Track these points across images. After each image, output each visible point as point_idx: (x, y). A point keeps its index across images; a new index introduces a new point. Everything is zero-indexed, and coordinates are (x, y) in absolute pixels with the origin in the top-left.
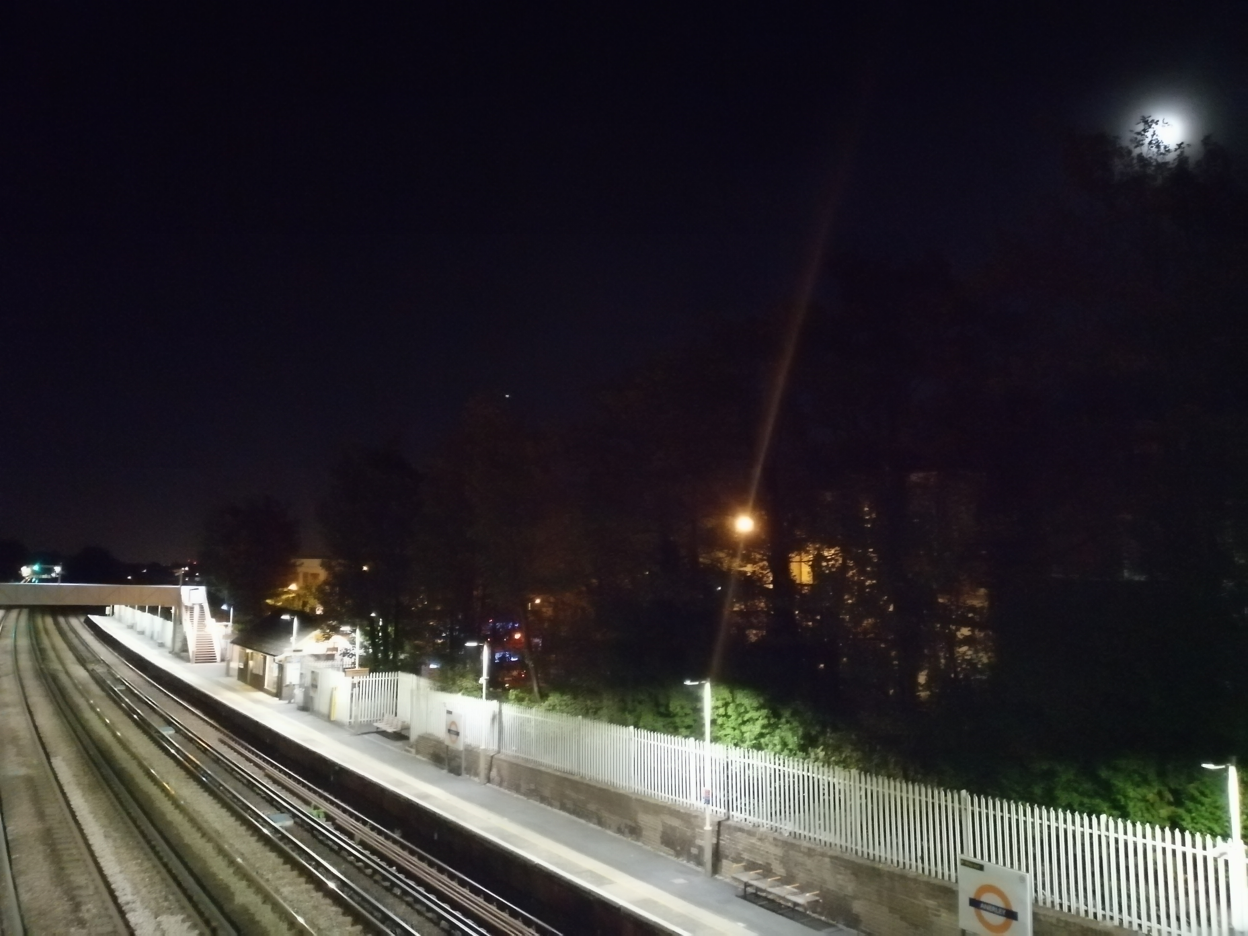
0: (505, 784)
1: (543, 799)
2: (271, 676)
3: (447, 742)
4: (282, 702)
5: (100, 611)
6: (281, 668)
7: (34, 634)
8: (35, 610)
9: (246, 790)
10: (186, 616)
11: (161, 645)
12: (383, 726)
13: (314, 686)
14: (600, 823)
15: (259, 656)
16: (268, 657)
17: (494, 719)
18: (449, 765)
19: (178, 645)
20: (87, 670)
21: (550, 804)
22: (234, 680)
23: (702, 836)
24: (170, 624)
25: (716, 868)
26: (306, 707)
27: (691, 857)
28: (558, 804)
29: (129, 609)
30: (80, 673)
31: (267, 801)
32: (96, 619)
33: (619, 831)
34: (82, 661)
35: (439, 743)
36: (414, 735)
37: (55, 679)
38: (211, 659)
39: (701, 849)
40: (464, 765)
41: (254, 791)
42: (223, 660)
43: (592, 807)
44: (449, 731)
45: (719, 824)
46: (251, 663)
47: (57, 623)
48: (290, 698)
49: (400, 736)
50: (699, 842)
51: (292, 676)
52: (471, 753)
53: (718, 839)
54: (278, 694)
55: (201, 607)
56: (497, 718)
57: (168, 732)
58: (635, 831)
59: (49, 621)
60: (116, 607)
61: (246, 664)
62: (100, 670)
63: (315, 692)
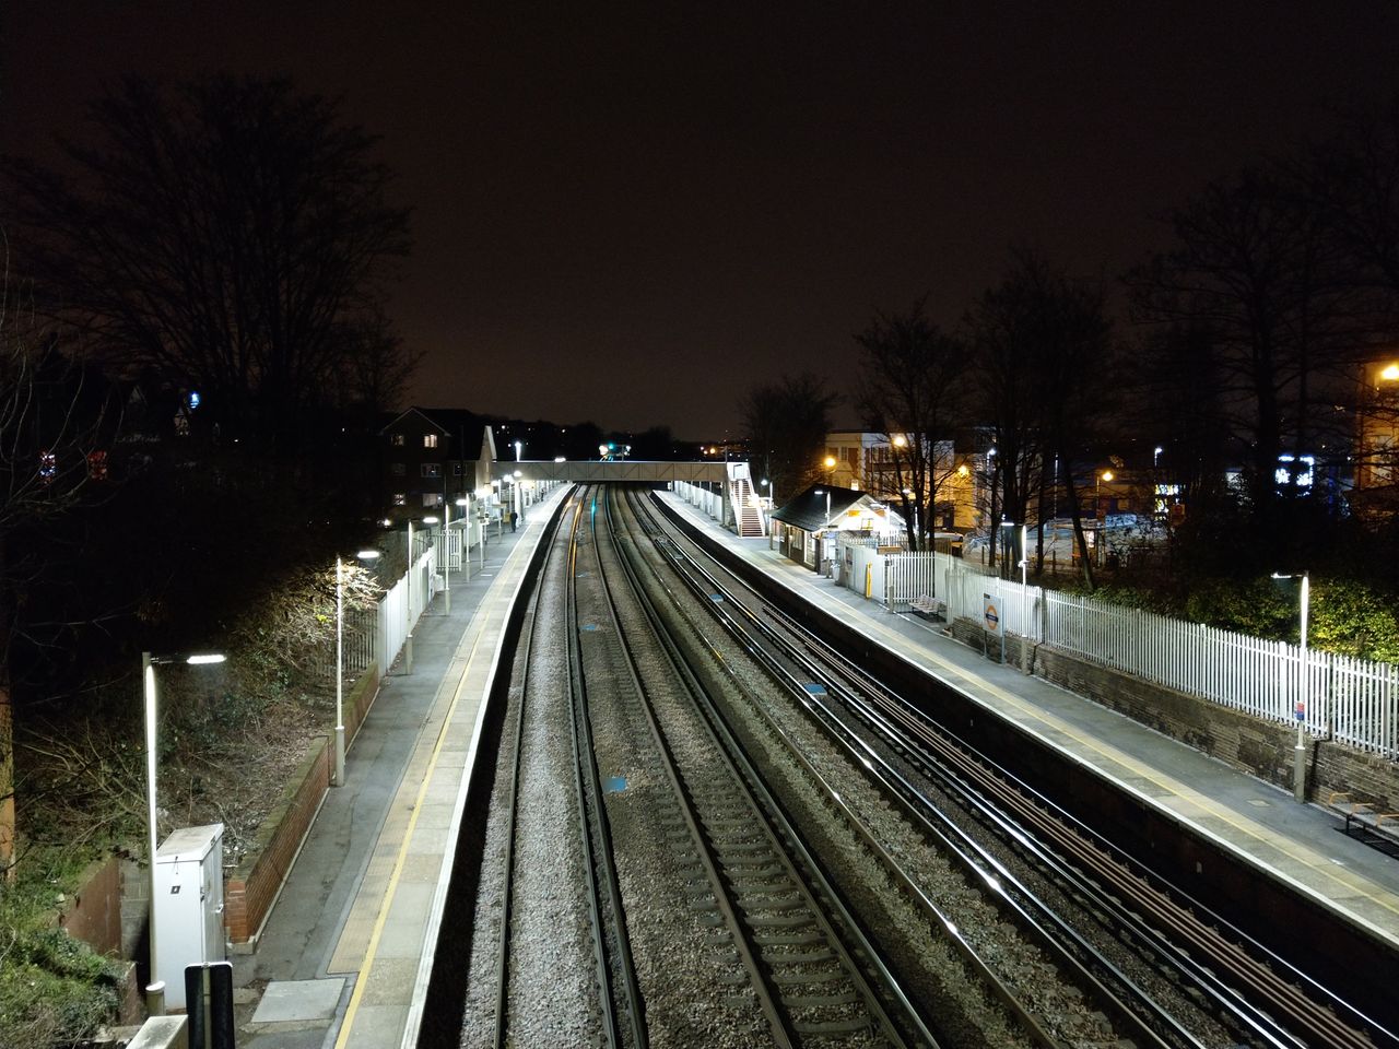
0: (1050, 677)
1: (1094, 697)
2: (809, 551)
3: (986, 628)
4: (820, 576)
5: (663, 486)
6: (818, 544)
7: (608, 506)
8: (609, 485)
9: (785, 660)
10: (732, 492)
11: (714, 519)
12: (918, 607)
13: (850, 562)
14: (1162, 728)
15: (798, 531)
16: (806, 532)
17: (1037, 605)
18: (988, 652)
19: (728, 519)
20: (650, 539)
21: (1102, 702)
22: (776, 554)
23: (1292, 755)
24: (720, 498)
25: (1310, 794)
26: (842, 583)
27: (1275, 779)
28: (1112, 703)
29: (687, 485)
30: (646, 542)
31: (804, 671)
32: (660, 494)
33: (1187, 740)
34: (647, 533)
35: (977, 628)
36: (951, 617)
37: (625, 547)
38: (757, 533)
39: (1291, 770)
40: (1004, 652)
41: (792, 660)
42: (767, 534)
43: (1153, 711)
44: (987, 616)
45: (1317, 744)
46: (791, 537)
47: (627, 497)
48: (829, 574)
49: (936, 617)
50: (1287, 761)
51: (829, 552)
52: (1012, 640)
53: (1315, 761)
54: (817, 569)
55: (745, 482)
56: (1040, 605)
57: (717, 600)
58: (1206, 742)
59: (622, 495)
60: (676, 482)
61: (787, 539)
62: (662, 541)
63: (850, 568)
